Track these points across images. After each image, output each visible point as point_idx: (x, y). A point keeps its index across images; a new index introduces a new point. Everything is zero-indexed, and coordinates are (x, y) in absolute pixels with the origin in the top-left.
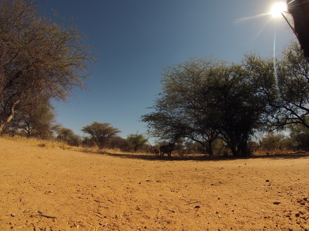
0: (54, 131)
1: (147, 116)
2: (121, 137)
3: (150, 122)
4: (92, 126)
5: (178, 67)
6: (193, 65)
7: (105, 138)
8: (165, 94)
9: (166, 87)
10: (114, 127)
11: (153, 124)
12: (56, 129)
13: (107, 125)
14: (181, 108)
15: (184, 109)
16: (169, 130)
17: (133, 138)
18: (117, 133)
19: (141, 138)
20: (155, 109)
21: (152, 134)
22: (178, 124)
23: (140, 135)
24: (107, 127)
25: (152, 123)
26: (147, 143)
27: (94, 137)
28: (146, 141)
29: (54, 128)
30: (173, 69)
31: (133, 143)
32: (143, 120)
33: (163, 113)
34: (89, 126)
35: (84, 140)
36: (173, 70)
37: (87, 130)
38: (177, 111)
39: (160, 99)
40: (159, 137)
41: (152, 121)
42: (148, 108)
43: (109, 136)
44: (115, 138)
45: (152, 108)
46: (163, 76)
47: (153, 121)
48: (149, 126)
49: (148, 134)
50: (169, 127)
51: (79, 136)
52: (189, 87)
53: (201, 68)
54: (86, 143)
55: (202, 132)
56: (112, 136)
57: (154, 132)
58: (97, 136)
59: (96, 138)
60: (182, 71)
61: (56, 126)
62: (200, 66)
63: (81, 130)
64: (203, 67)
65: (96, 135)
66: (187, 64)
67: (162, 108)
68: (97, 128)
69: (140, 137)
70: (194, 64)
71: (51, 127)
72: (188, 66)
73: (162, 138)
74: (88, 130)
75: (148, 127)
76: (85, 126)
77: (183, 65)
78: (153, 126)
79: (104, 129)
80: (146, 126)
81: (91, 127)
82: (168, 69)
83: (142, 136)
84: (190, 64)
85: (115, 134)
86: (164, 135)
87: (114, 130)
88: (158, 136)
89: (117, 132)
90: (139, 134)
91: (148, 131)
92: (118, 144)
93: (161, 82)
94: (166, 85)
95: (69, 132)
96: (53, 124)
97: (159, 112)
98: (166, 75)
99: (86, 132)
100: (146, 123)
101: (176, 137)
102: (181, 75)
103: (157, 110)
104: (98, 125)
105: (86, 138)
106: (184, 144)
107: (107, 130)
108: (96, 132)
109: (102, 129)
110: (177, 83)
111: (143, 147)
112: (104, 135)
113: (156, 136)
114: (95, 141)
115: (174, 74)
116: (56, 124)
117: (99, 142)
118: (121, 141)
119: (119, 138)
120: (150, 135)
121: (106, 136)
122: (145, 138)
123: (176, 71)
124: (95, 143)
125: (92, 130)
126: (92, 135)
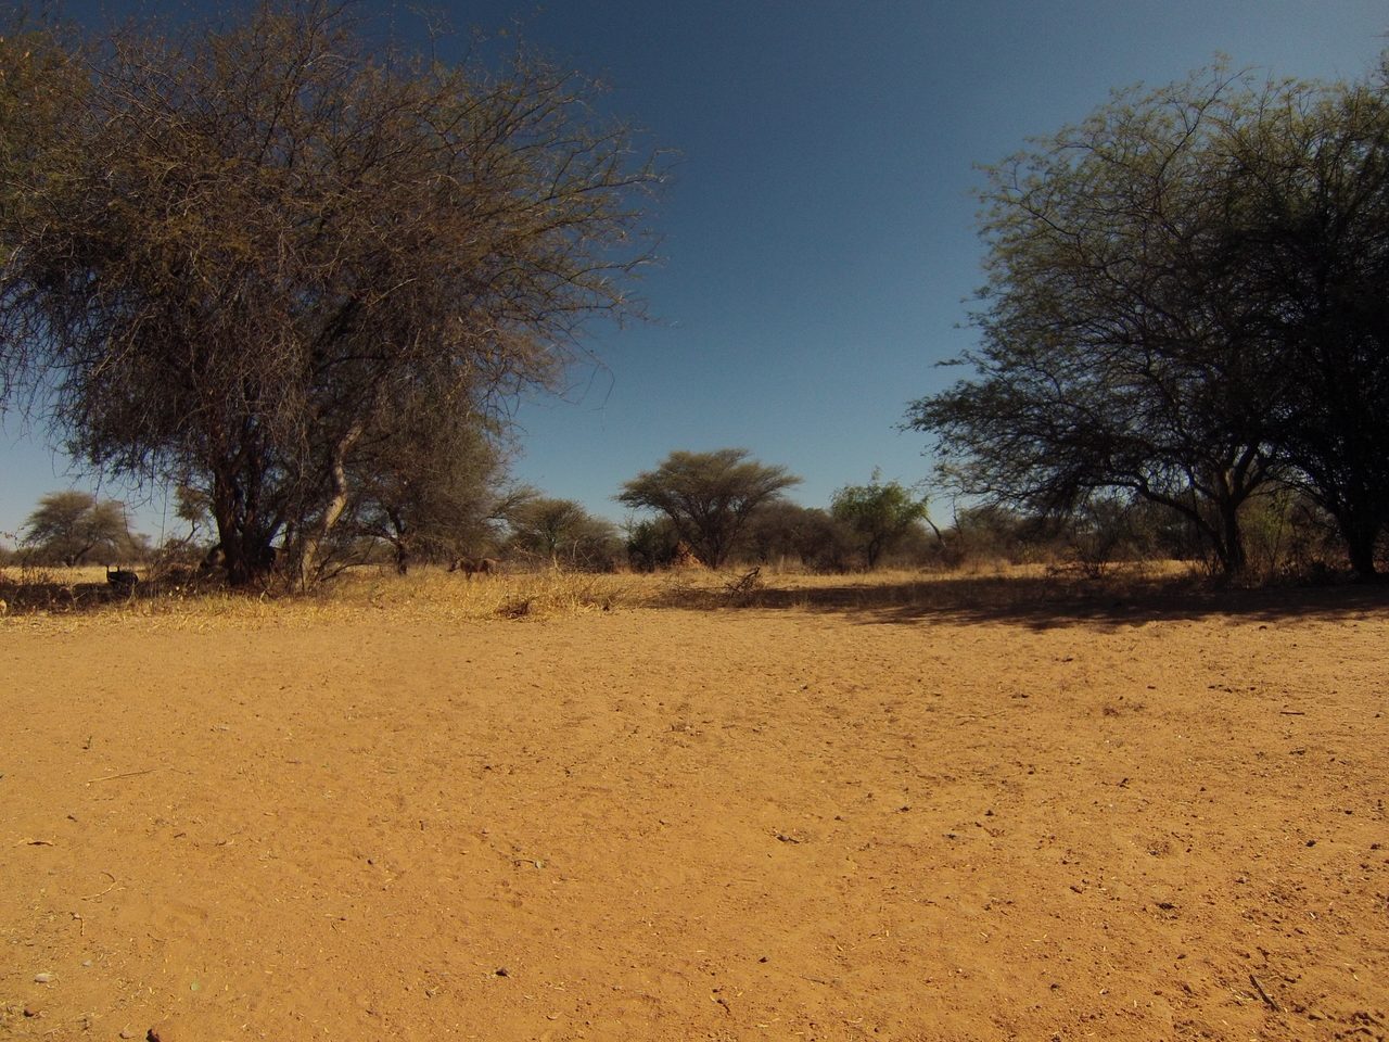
0: (504, 521)
1: (940, 403)
3: (947, 430)
4: (664, 473)
6: (1132, 129)
7: (727, 517)
8: (1005, 289)
11: (961, 433)
13: (729, 457)
17: (857, 504)
19: (895, 502)
20: (972, 367)
21: (955, 483)
22: (1081, 429)
24: (735, 467)
25: (955, 429)
26: (919, 522)
27: (676, 520)
28: (916, 511)
29: (501, 510)
32: (918, 423)
33: (1014, 382)
34: (653, 476)
35: (633, 537)
37: (643, 492)
39: (988, 318)
41: (956, 424)
43: (746, 510)
46: (990, 205)
47: (961, 423)
48: (946, 446)
49: (939, 481)
51: (604, 522)
53: (1169, 135)
54: (648, 552)
58: (692, 514)
59: (687, 524)
61: (512, 501)
62: (1162, 128)
63: (615, 498)
64: (1179, 125)
65: (689, 507)
66: (1097, 126)
68: (688, 477)
69: (890, 496)
70: (1133, 119)
71: (489, 508)
72: (1101, 137)
74: (649, 491)
75: (940, 451)
77: (1077, 137)
78: (960, 443)
79: (719, 479)
80: (931, 448)
81: (661, 478)
82: (1009, 166)
83: (900, 491)
84: (1115, 124)
85: (772, 492)
87: (765, 474)
88: (985, 490)
89: (782, 483)
91: (941, 469)
92: (787, 536)
93: (983, 237)
95: (567, 513)
96: (498, 493)
99: (639, 504)
100: (933, 436)
103: (984, 372)
104: (690, 465)
105: (643, 528)
108: (685, 497)
109: (712, 479)
110: (1059, 229)
111: (904, 540)
112: (723, 504)
113: (977, 488)
114: (686, 536)
115: (1038, 188)
116: (511, 491)
117: (700, 540)
118: (800, 525)
119: (790, 510)
120: (946, 486)
121: (733, 507)
122: (911, 502)
123: (1047, 173)
124: (684, 547)
125: (666, 491)
126: (670, 511)
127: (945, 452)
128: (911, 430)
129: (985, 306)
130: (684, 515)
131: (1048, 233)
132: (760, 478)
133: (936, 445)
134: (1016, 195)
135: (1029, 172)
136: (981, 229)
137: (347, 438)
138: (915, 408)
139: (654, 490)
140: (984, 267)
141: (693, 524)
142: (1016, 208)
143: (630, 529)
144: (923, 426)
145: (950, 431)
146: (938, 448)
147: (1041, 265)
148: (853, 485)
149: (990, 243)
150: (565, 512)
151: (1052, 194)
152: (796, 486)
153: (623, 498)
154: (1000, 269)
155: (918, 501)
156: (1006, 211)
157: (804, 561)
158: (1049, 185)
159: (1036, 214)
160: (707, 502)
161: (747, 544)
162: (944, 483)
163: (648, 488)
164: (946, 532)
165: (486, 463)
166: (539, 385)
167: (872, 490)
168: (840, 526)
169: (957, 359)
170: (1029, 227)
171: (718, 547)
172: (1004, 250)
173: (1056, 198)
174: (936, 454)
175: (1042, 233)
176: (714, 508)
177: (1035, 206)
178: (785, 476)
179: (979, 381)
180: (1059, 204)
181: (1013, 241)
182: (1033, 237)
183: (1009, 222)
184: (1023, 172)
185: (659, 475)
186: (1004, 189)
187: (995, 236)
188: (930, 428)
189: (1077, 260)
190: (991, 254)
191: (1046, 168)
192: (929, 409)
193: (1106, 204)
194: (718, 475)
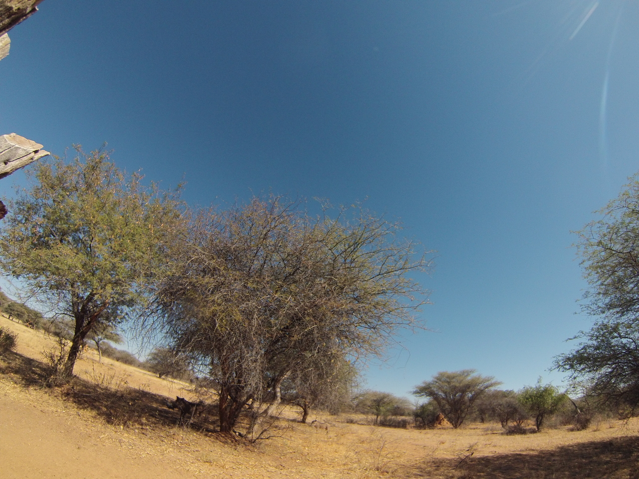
4: (435, 381)
10: (484, 376)
13: (466, 373)
17: (530, 395)
23: (547, 388)
24: (469, 378)
31: (532, 409)
35: (418, 409)
37: (425, 390)
43: (475, 397)
46: (582, 249)
56: (482, 395)
63: (411, 392)
68: (446, 384)
79: (461, 385)
81: (433, 384)
83: (552, 388)
89: (491, 385)
90: (544, 384)
93: (581, 265)
98: (588, 245)
99: (423, 395)
104: (447, 377)
107: (467, 385)
109: (457, 385)
112: (462, 396)
121: (468, 397)
124: (442, 416)
125: (435, 390)
126: (435, 399)
139: (429, 390)
153: (416, 392)
160: (455, 395)
163: (426, 388)
167: (538, 389)
185: (432, 382)
194: (460, 383)
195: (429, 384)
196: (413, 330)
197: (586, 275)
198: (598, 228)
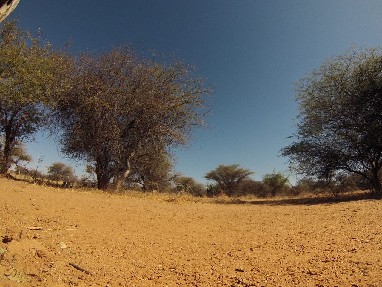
0: (173, 182)
1: (288, 148)
2: (253, 180)
3: (291, 156)
5: (313, 75)
6: (333, 68)
7: (234, 183)
8: (304, 116)
9: (302, 106)
10: (244, 169)
11: (295, 157)
12: (175, 179)
13: (234, 166)
14: (327, 130)
15: (331, 130)
16: (317, 163)
17: (270, 179)
18: (249, 176)
19: (280, 178)
20: (296, 138)
21: (295, 171)
22: (329, 152)
24: (236, 169)
25: (293, 156)
26: (287, 184)
27: (220, 184)
28: (286, 180)
29: (172, 179)
30: (307, 80)
31: (270, 186)
32: (283, 154)
33: (307, 141)
35: (208, 188)
36: (307, 82)
37: (212, 176)
38: (322, 135)
39: (300, 124)
40: (304, 174)
41: (293, 154)
42: (288, 137)
43: (239, 181)
44: (245, 181)
45: (292, 137)
46: (298, 93)
47: (295, 154)
48: (291, 160)
49: (290, 171)
50: (316, 159)
52: (333, 98)
54: (212, 192)
55: (360, 158)
56: (242, 180)
57: (297, 168)
58: (225, 182)
59: (223, 185)
60: (319, 80)
61: (175, 176)
62: (341, 66)
63: (204, 177)
65: (224, 180)
66: (323, 68)
67: (306, 134)
68: (223, 172)
69: (278, 176)
71: (169, 178)
72: (325, 71)
73: (308, 174)
74: (213, 176)
75: (289, 162)
76: (209, 172)
77: (319, 72)
78: (295, 159)
79: (232, 173)
80: (287, 161)
81: (216, 172)
82: (301, 82)
83: (281, 175)
85: (246, 176)
86: (309, 170)
87: (244, 172)
88: (303, 172)
89: (249, 174)
90: (276, 173)
91: (290, 167)
92: (250, 188)
93: (297, 102)
94: (303, 103)
95: (190, 181)
96: (172, 174)
97: (302, 141)
98: (301, 91)
99: (211, 179)
100: (287, 158)
101: (326, 170)
102: (319, 85)
103: (299, 139)
104: (224, 169)
105: (211, 186)
106: (334, 179)
108: (222, 177)
109: (230, 172)
110: (317, 97)
111: (283, 189)
112: (233, 179)
113: (301, 172)
114: (223, 188)
115: (310, 87)
116: (175, 174)
117: (227, 189)
118: (254, 185)
119: (251, 181)
120: (292, 172)
121: (236, 180)
122: (284, 178)
123: (312, 82)
124: (222, 191)
125: (217, 176)
126: (218, 181)
127: (291, 162)
128: (281, 156)
129: (299, 121)
130: (222, 182)
131: (314, 99)
132: (243, 172)
133: (288, 161)
134: (304, 89)
135: (307, 83)
136: (296, 100)
137: (131, 155)
138: (282, 150)
139: (214, 175)
140: (298, 110)
141: (225, 185)
142: (305, 93)
143: (207, 186)
144: (284, 155)
145: (292, 156)
146: (289, 161)
147: (314, 108)
148: (268, 174)
149: (299, 103)
150: (189, 180)
151: (313, 88)
152: (253, 174)
153: (206, 177)
154: (303, 110)
155: (286, 177)
156: (302, 94)
157: (255, 195)
158: (312, 86)
159: (310, 94)
160: (229, 179)
161: (240, 191)
162: (292, 171)
163: (212, 175)
164: (295, 187)
165: (168, 166)
166: (182, 145)
167: (273, 175)
168: (265, 186)
169: (292, 136)
170: (309, 98)
171: (231, 191)
172: (303, 105)
173: (315, 89)
174: (288, 163)
175: (313, 99)
176: (231, 180)
177: (309, 92)
178: (250, 172)
179: (298, 141)
180: (316, 90)
181: (305, 102)
182: (310, 100)
183: (303, 97)
184: (305, 83)
185: (216, 171)
186: (301, 88)
187: (300, 101)
188: (286, 156)
189: (323, 105)
190: (300, 106)
191: (311, 81)
192: (285, 150)
193: (329, 89)
194: (231, 171)
195: (214, 172)
196: (202, 128)
197: (299, 109)
198: (306, 82)
